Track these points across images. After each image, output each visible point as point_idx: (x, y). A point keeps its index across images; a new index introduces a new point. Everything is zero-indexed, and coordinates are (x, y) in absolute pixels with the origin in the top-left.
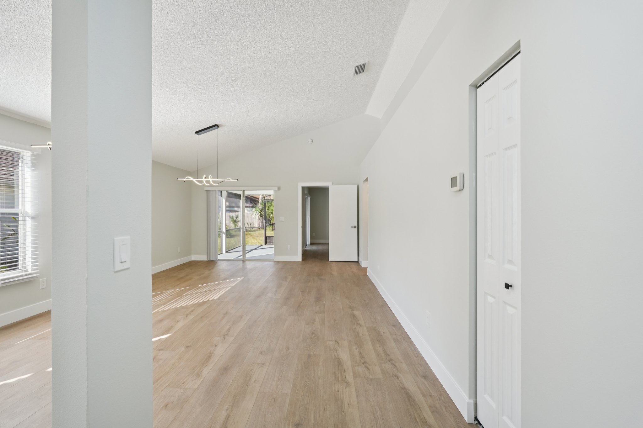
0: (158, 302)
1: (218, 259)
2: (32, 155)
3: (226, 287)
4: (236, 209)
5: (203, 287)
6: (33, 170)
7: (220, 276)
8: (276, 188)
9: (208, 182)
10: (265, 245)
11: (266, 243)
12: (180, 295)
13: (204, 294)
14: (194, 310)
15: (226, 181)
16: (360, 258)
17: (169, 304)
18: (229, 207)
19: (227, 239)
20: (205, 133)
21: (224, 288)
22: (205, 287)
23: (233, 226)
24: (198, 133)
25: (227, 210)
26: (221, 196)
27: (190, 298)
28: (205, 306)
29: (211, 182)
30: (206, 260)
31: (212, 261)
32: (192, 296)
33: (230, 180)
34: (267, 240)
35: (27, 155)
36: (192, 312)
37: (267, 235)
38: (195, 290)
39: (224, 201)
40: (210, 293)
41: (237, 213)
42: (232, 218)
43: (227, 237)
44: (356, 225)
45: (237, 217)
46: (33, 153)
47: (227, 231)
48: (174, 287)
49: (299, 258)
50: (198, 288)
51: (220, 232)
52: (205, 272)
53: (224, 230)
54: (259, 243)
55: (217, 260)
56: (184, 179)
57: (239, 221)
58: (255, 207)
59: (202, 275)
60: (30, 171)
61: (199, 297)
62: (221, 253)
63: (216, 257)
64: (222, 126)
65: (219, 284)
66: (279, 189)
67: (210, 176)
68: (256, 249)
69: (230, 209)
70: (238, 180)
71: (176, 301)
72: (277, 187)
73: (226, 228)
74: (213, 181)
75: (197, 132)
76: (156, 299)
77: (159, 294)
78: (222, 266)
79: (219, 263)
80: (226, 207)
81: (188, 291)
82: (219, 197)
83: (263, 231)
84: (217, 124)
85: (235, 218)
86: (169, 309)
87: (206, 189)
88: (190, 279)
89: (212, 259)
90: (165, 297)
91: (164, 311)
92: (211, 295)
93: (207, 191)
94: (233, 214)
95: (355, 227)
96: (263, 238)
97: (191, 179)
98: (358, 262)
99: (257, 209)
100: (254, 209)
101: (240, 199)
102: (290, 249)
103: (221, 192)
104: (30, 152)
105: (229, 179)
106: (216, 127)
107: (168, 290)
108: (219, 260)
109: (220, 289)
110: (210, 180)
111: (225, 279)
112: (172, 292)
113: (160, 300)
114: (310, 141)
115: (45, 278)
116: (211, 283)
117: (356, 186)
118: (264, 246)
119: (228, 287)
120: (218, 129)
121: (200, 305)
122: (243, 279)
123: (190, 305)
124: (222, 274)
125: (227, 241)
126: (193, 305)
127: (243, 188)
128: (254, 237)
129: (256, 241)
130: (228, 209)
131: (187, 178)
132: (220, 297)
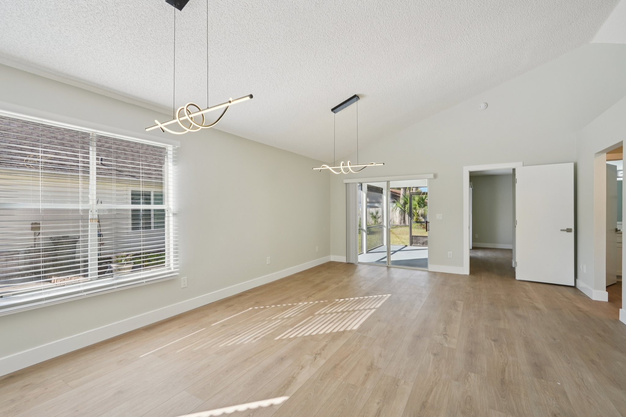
0: (286, 321)
1: (359, 261)
2: (174, 149)
3: (369, 309)
4: (376, 205)
5: (341, 303)
6: (174, 165)
7: (360, 287)
8: (432, 176)
9: (346, 170)
10: (411, 246)
11: (411, 244)
12: (311, 312)
13: (341, 317)
14: (326, 346)
15: (369, 166)
16: (578, 281)
17: (298, 327)
18: (370, 202)
19: (368, 236)
20: (343, 109)
21: (366, 310)
22: (342, 304)
23: (373, 222)
24: (335, 111)
25: (368, 206)
26: (362, 190)
27: (323, 320)
28: (341, 342)
29: (350, 170)
30: (345, 261)
31: (352, 264)
32: (326, 317)
33: (374, 165)
34: (414, 240)
35: (170, 149)
36: (323, 350)
37: (413, 234)
38: (330, 307)
39: (364, 195)
40: (348, 316)
41: (377, 209)
42: (372, 214)
43: (368, 234)
44: (572, 227)
45: (377, 213)
46: (175, 147)
47: (368, 228)
48: (308, 297)
49: (465, 270)
50: (334, 304)
51: (361, 229)
52: (344, 279)
53: (364, 227)
54: (403, 242)
55: (358, 263)
56: (320, 168)
57: (379, 218)
58: (395, 203)
59: (340, 284)
60: (172, 166)
61: (335, 322)
62: (361, 253)
63: (356, 258)
64: (363, 96)
65: (359, 302)
66: (435, 176)
67: (349, 162)
68: (400, 250)
69: (371, 204)
70: (384, 164)
71: (307, 321)
72: (433, 174)
73: (367, 225)
74: (352, 168)
75: (333, 110)
76: (285, 314)
77: (290, 307)
78: (363, 272)
79: (360, 267)
80: (367, 202)
81: (324, 307)
82: (359, 191)
83: (408, 229)
84: (356, 94)
85: (375, 214)
86: (295, 337)
87: (346, 181)
88: (327, 288)
89: (351, 261)
90: (295, 313)
91: (289, 340)
92: (349, 321)
93: (346, 183)
94: (373, 210)
95: (569, 230)
96: (408, 237)
97: (328, 167)
98: (575, 287)
99: (398, 205)
100: (395, 205)
101: (382, 193)
102: (451, 257)
103: (362, 185)
104: (172, 146)
105: (372, 164)
106: (355, 98)
107: (300, 301)
108: (359, 263)
109: (361, 310)
110: (349, 166)
111: (368, 294)
112: (304, 305)
113: (289, 318)
114: (483, 106)
115: (187, 277)
116: (349, 297)
117: (572, 165)
118: (409, 247)
119: (371, 309)
120: (359, 101)
121: (335, 337)
122: (390, 297)
123: (322, 335)
124: (363, 284)
125: (368, 238)
126: (326, 335)
127: (388, 178)
128: (396, 235)
129: (398, 240)
130: (368, 204)
131: (322, 167)
132: (362, 325)
